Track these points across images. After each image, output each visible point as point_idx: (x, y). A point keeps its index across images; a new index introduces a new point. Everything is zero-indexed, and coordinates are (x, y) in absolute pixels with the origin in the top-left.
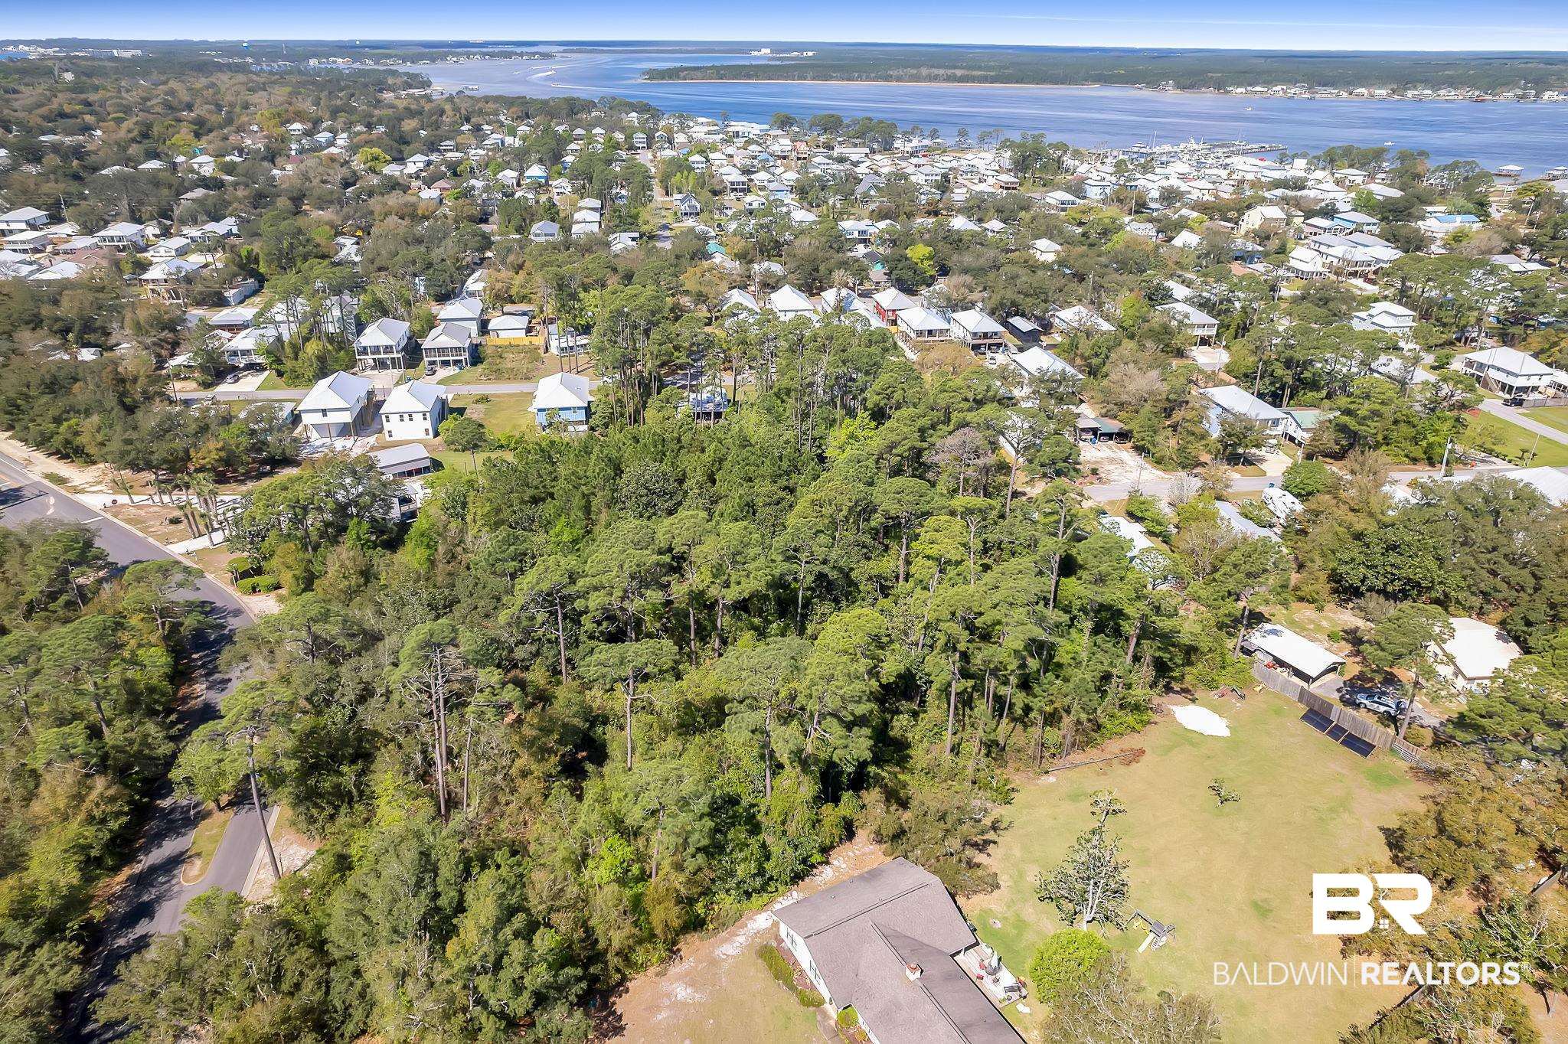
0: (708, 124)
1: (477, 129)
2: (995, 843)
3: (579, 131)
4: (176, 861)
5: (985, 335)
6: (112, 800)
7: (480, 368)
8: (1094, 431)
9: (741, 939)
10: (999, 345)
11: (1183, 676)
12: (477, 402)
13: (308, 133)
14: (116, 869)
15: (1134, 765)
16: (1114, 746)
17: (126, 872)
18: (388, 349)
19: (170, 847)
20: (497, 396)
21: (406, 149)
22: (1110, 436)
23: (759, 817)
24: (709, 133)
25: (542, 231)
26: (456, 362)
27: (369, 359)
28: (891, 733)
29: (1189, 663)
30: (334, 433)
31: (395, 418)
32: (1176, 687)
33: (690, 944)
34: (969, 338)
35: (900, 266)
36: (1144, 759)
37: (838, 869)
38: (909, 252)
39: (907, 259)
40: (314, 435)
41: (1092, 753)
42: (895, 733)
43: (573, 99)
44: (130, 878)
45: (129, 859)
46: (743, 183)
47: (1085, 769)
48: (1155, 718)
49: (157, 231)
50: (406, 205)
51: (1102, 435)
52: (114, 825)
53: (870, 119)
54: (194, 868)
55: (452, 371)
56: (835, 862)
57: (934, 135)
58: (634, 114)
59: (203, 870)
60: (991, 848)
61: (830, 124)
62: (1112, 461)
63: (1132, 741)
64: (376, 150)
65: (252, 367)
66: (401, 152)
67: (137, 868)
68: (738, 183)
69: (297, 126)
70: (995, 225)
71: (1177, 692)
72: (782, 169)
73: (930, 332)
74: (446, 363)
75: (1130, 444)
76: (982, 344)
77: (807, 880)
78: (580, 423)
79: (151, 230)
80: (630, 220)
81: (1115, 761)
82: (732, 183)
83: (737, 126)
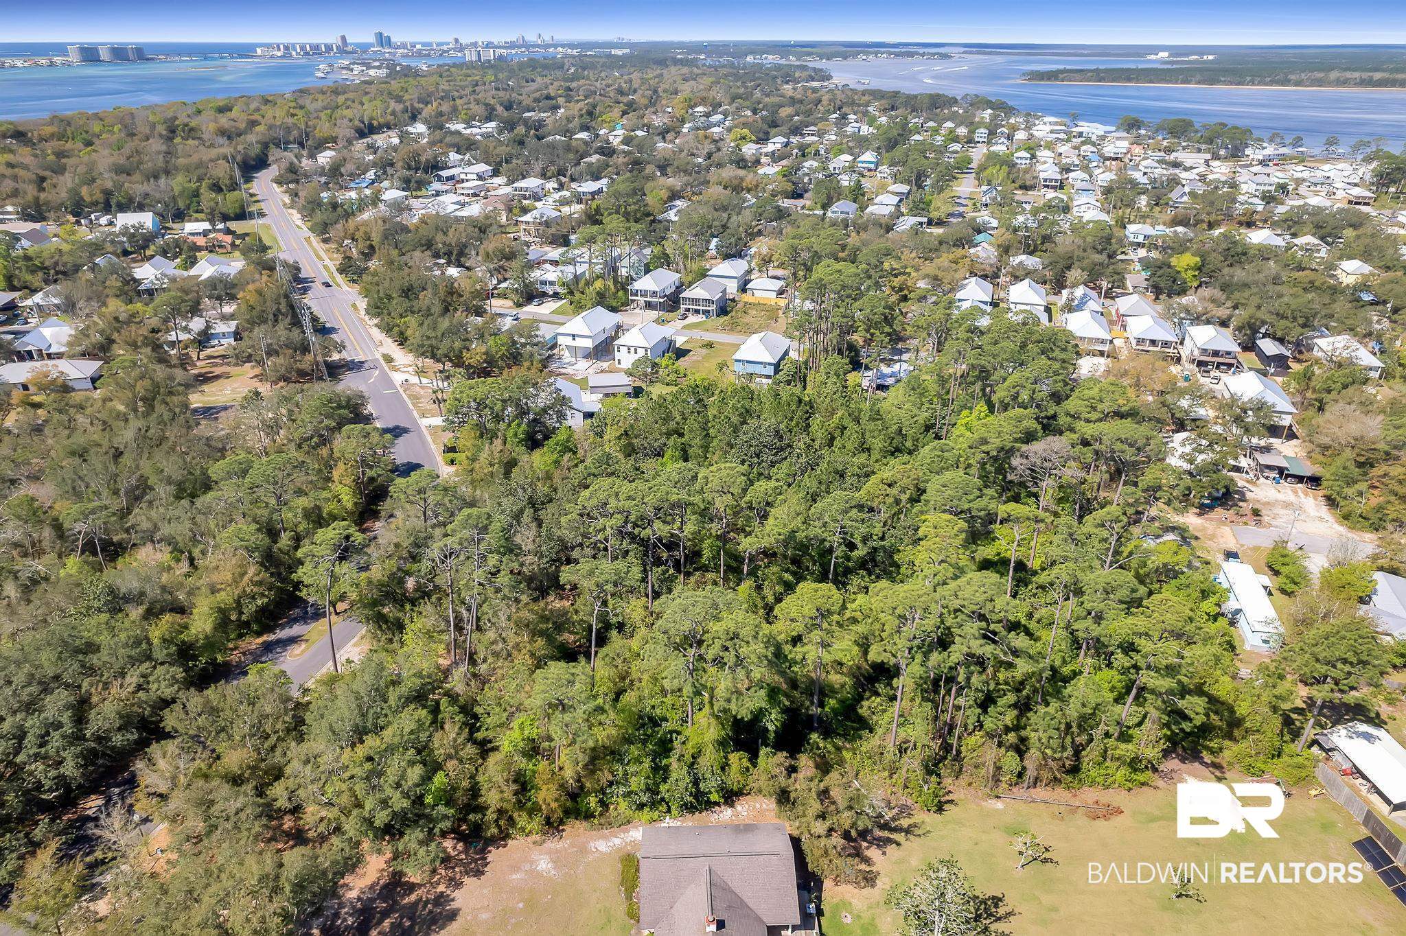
0: (1056, 123)
1: (844, 117)
2: (898, 844)
3: (931, 124)
4: (293, 640)
5: (1216, 353)
6: (260, 583)
7: (723, 319)
8: (1281, 470)
9: (617, 841)
10: (1230, 366)
11: (1221, 749)
12: (703, 346)
13: (708, 115)
14: (259, 634)
15: (1100, 823)
16: (1090, 795)
17: (265, 638)
18: (654, 294)
19: (296, 630)
20: (722, 344)
21: (773, 131)
22: (1300, 479)
23: (675, 744)
24: (1052, 132)
25: (842, 209)
26: (706, 312)
27: (641, 300)
28: (860, 711)
29: (1230, 736)
30: (580, 354)
31: (624, 350)
32: (1207, 757)
33: (575, 830)
34: (1196, 353)
35: (1159, 273)
36: (1117, 820)
37: (737, 814)
38: (1173, 261)
39: (1169, 266)
40: (566, 354)
41: (1060, 794)
42: (863, 711)
43: (938, 95)
44: (265, 642)
45: (270, 629)
46: (1056, 181)
47: (1042, 806)
48: (1160, 783)
49: (556, 186)
50: (736, 177)
51: (1288, 476)
52: (259, 602)
53: (1224, 125)
54: (297, 650)
55: (700, 318)
56: (739, 808)
57: (1297, 143)
58: (989, 111)
59: (303, 652)
60: (891, 849)
61: (1180, 129)
62: (1287, 505)
63: (1116, 797)
64: (746, 131)
65: (556, 295)
66: (768, 133)
67: (272, 637)
68: (1051, 180)
69: (700, 109)
70: (1308, 239)
71: (1207, 766)
72: (1101, 170)
73: (1153, 342)
74: (697, 312)
75: (1321, 493)
76: (1211, 361)
77: (704, 814)
78: (768, 377)
79: (552, 184)
80: (921, 206)
81: (1080, 811)
82: (1045, 180)
83: (1086, 127)
